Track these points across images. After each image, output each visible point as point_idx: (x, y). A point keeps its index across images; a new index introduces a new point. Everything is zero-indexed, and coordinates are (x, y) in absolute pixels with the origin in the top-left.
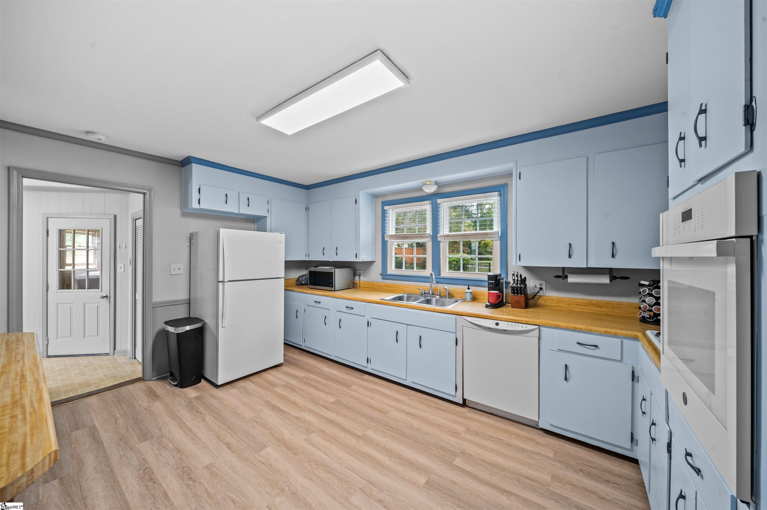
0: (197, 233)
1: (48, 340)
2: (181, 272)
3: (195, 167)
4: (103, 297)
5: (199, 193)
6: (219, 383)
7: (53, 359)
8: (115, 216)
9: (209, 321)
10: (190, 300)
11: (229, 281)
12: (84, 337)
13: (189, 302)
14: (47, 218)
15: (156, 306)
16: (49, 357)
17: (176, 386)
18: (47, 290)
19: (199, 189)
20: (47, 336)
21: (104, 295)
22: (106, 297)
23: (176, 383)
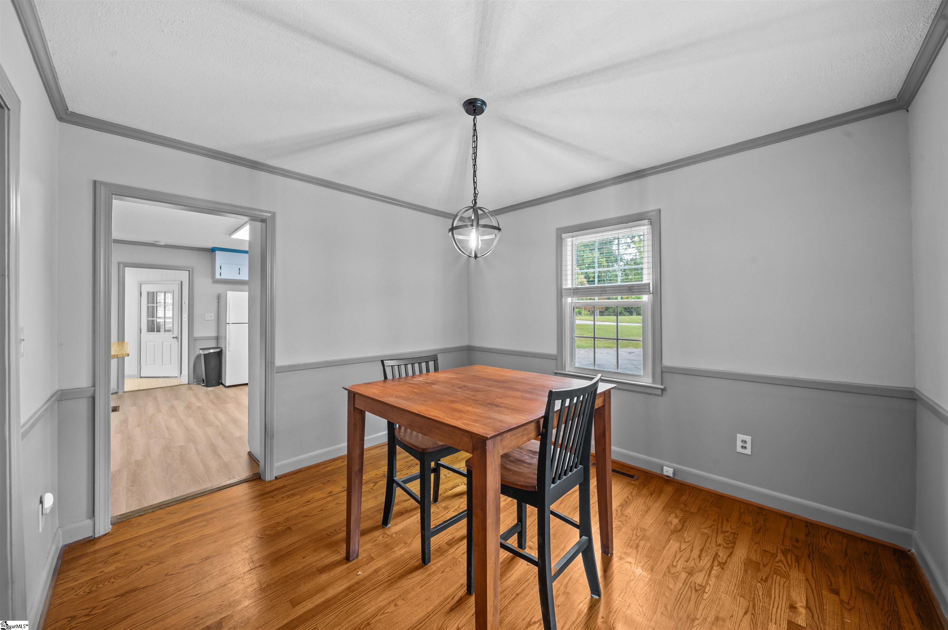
0: (221, 293)
1: (141, 366)
2: (212, 318)
3: (217, 253)
4: (174, 338)
5: (221, 269)
6: (227, 385)
7: (144, 379)
8: (182, 282)
9: (223, 349)
10: (218, 337)
11: (232, 323)
12: (163, 365)
13: (217, 338)
14: (141, 284)
15: (196, 339)
16: (141, 377)
17: (204, 386)
18: (141, 333)
19: (221, 266)
20: (140, 363)
21: (175, 336)
22: (176, 337)
23: (204, 384)
